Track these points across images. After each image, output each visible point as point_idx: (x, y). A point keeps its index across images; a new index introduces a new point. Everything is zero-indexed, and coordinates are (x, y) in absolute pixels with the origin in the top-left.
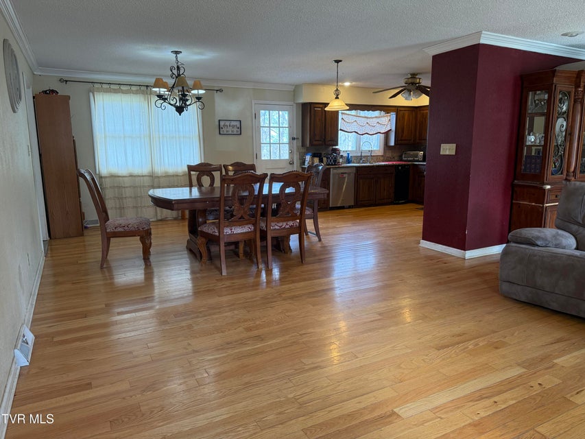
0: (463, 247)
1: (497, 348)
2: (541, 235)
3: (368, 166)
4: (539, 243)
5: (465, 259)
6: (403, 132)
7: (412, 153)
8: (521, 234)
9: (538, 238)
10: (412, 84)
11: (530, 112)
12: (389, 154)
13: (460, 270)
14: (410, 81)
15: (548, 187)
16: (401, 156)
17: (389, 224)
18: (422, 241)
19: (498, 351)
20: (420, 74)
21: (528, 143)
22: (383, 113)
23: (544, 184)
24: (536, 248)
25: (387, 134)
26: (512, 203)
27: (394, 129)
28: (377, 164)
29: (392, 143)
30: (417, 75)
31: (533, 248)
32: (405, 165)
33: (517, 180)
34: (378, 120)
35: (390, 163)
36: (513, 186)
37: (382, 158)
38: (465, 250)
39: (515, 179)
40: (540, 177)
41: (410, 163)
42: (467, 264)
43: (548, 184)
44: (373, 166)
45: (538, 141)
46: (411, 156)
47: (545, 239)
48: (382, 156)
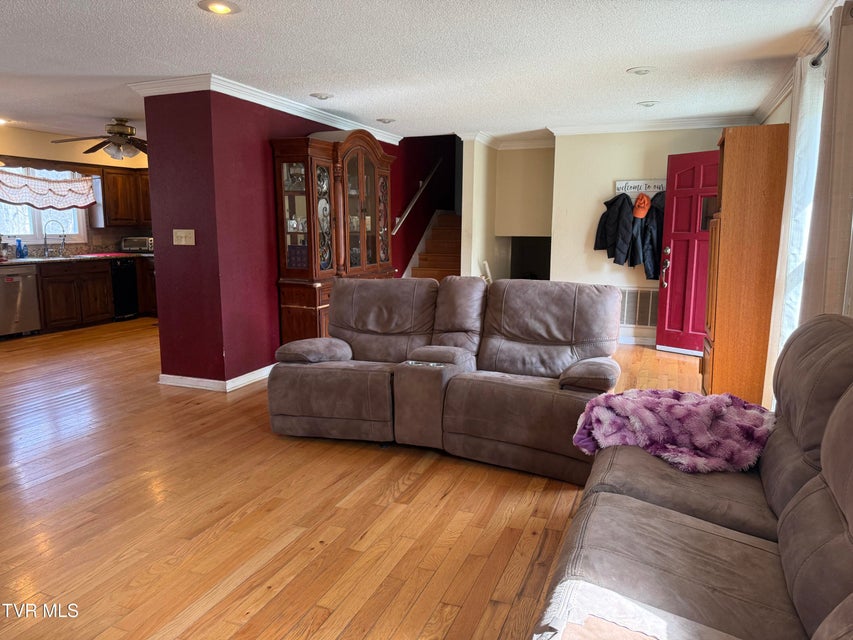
0: (222, 376)
1: (269, 510)
2: (313, 348)
3: (61, 262)
4: (311, 358)
5: (226, 393)
6: (117, 206)
7: (136, 239)
8: (289, 350)
9: (310, 352)
10: (121, 134)
11: (286, 189)
12: (97, 241)
13: (219, 410)
14: (116, 129)
15: (319, 285)
16: (118, 244)
17: (109, 355)
18: (162, 376)
19: (272, 513)
20: (131, 120)
21: (290, 230)
22: (77, 175)
23: (313, 281)
24: (308, 366)
25: (90, 209)
26: (280, 309)
27: (100, 201)
28: (78, 257)
29: (101, 223)
30: (126, 121)
31: (305, 366)
32: (127, 259)
33: (283, 277)
34: (70, 186)
35: (101, 256)
36: (279, 286)
37: (85, 248)
38: (224, 380)
39: (279, 276)
40: (307, 273)
41: (134, 255)
42: (229, 399)
43: (318, 281)
44: (70, 262)
45: (301, 227)
46: (135, 245)
47: (317, 353)
48: (86, 244)
